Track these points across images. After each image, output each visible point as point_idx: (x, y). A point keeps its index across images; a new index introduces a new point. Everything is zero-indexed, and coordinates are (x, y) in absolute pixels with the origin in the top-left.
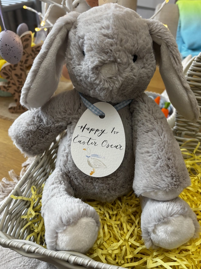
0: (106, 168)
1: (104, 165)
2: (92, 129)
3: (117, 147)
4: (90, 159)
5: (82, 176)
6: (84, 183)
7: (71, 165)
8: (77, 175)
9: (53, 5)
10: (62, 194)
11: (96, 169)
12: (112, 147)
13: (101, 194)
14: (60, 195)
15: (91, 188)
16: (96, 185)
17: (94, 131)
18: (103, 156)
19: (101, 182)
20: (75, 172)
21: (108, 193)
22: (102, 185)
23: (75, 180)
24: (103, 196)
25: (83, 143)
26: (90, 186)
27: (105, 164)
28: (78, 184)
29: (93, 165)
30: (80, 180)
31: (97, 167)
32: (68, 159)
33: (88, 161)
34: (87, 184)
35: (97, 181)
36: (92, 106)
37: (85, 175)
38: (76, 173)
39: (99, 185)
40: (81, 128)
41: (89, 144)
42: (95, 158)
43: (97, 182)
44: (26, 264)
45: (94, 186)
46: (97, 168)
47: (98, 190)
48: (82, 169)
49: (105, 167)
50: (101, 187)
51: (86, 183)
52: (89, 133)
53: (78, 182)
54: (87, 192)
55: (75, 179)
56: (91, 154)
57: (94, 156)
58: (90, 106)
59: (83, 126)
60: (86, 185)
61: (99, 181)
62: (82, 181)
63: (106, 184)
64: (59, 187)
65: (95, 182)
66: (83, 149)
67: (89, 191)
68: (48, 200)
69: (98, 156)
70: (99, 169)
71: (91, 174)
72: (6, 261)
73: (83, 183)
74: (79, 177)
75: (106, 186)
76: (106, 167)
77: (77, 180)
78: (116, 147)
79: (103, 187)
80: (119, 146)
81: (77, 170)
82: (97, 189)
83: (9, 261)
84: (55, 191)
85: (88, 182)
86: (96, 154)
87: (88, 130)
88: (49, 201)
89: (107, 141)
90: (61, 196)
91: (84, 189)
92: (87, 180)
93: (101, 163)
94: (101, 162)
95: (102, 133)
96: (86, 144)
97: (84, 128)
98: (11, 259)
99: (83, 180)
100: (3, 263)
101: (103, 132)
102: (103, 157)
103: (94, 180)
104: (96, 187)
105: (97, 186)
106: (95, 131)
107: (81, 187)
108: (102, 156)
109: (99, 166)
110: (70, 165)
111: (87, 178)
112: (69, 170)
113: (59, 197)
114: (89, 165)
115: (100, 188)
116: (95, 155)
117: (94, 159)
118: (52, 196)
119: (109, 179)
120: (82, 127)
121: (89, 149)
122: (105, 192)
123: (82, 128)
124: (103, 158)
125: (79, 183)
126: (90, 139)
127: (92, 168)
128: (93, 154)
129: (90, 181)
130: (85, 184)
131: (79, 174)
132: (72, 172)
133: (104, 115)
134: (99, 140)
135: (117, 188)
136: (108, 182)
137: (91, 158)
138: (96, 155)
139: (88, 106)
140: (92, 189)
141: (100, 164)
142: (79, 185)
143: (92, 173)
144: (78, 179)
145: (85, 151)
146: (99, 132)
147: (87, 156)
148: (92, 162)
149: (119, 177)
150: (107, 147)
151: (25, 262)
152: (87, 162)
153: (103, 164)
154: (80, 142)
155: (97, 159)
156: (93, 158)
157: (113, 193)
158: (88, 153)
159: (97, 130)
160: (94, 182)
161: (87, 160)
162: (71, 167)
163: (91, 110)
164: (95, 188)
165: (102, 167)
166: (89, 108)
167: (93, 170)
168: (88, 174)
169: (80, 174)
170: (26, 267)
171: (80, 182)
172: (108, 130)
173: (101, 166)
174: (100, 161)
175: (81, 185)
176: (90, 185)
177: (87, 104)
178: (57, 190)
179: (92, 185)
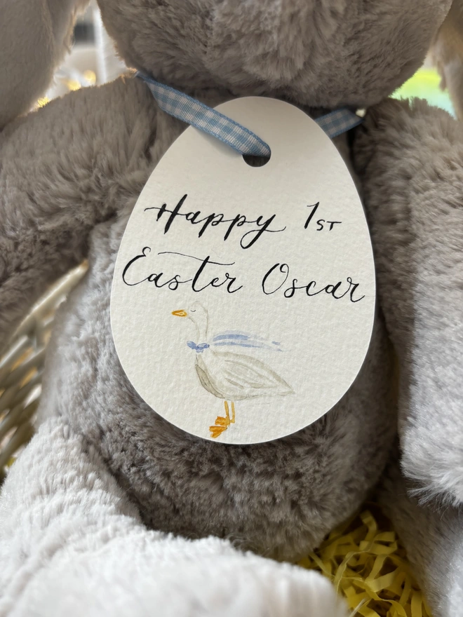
0: (292, 392)
1: (279, 379)
2: (212, 217)
3: (335, 289)
4: (207, 357)
5: (167, 449)
6: (179, 482)
7: (110, 399)
8: (140, 445)
10: (109, 528)
11: (241, 406)
12: (311, 290)
13: (259, 527)
14: (99, 534)
15: (210, 504)
16: (234, 487)
17: (224, 227)
18: (271, 339)
19: (262, 467)
20: (134, 429)
21: (291, 519)
22: (267, 484)
23: (133, 469)
24: (268, 538)
25: (173, 286)
26: (206, 496)
27: (284, 376)
28: (145, 489)
29: (226, 383)
30: (157, 468)
31: (247, 391)
32: (96, 370)
33: (197, 367)
34: (193, 484)
35: (240, 463)
36: (209, 114)
37: (182, 444)
38: (134, 434)
39: (252, 484)
40: (159, 215)
41: (198, 286)
42: (233, 349)
43: (242, 471)
45: (227, 492)
46: (247, 397)
47: (246, 508)
48: (170, 410)
49: (283, 390)
50: (260, 494)
51: (189, 481)
52: (201, 234)
53: (146, 480)
54: (190, 524)
55: (133, 465)
56: (210, 335)
57: (228, 340)
58: (200, 115)
59: (171, 207)
60: (187, 492)
61: (254, 465)
62: (167, 474)
63: (286, 477)
64: (84, 502)
65: (233, 471)
66: (174, 313)
67: (200, 518)
68: (28, 577)
69: (245, 338)
70: (254, 401)
71: (216, 431)
73: (174, 484)
74: (152, 451)
75: (286, 489)
76: (287, 390)
77: (139, 471)
78: (330, 289)
79: (270, 492)
80: (345, 286)
81: (141, 421)
82: (242, 503)
84: (64, 521)
85: (196, 474)
86: (235, 329)
87: (192, 220)
88: (35, 583)
89: (285, 268)
90: (106, 540)
91: (176, 511)
92: (189, 464)
93: (265, 373)
94: (263, 365)
95: (261, 232)
96: (185, 288)
97: (174, 213)
99: (170, 467)
101: (264, 229)
102: (269, 343)
103: (225, 462)
104: (238, 498)
105: (240, 490)
106: (227, 225)
107: (163, 502)
108: (267, 339)
109: (256, 386)
110: (105, 400)
111: (191, 455)
112: (101, 423)
113: (94, 549)
114: (204, 385)
115: (254, 501)
116: (231, 336)
117: (226, 354)
118: (52, 552)
119: (300, 450)
120: (163, 209)
121: (199, 310)
122: (278, 515)
123: (166, 216)
124: (270, 348)
125: (152, 485)
126: (206, 261)
127: (220, 402)
128: (221, 330)
129: (205, 469)
130: (182, 486)
131: (151, 437)
132: (116, 433)
133: (264, 150)
134: (249, 266)
135: (333, 492)
136: (297, 465)
137: (215, 353)
138: (238, 336)
139: (188, 117)
140: (215, 511)
141: (260, 376)
142: (150, 494)
143: (221, 425)
144: (146, 466)
145: (185, 322)
146: (246, 228)
147: (193, 346)
148: (217, 367)
149: (342, 437)
150: (289, 293)
152: (195, 371)
153: (274, 374)
154: (156, 280)
155: (244, 357)
156: (223, 349)
157: (315, 517)
158: (197, 328)
159: (237, 219)
160: (224, 473)
161: (192, 365)
162: (111, 407)
163: (205, 133)
164: (229, 502)
165: (268, 391)
166: (195, 126)
167: (227, 408)
168: (202, 431)
169: (157, 439)
171: (157, 479)
172: (290, 216)
173: (262, 387)
174: (257, 362)
175: (162, 492)
176: (207, 490)
177: (186, 108)
178: (74, 513)
179: (214, 490)
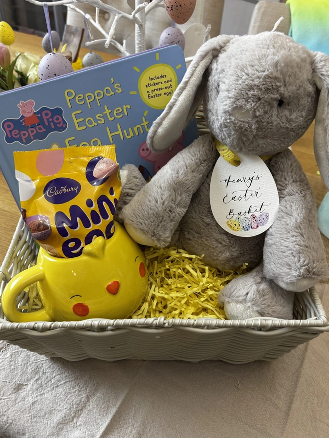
9: (120, 15)
44: (81, 389)
72: (52, 387)
83: (57, 386)
98: (59, 384)
100: (49, 389)
151: (80, 387)
170: (82, 392)
